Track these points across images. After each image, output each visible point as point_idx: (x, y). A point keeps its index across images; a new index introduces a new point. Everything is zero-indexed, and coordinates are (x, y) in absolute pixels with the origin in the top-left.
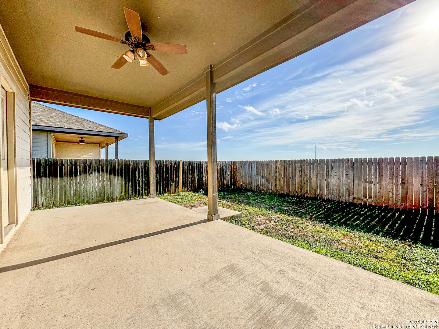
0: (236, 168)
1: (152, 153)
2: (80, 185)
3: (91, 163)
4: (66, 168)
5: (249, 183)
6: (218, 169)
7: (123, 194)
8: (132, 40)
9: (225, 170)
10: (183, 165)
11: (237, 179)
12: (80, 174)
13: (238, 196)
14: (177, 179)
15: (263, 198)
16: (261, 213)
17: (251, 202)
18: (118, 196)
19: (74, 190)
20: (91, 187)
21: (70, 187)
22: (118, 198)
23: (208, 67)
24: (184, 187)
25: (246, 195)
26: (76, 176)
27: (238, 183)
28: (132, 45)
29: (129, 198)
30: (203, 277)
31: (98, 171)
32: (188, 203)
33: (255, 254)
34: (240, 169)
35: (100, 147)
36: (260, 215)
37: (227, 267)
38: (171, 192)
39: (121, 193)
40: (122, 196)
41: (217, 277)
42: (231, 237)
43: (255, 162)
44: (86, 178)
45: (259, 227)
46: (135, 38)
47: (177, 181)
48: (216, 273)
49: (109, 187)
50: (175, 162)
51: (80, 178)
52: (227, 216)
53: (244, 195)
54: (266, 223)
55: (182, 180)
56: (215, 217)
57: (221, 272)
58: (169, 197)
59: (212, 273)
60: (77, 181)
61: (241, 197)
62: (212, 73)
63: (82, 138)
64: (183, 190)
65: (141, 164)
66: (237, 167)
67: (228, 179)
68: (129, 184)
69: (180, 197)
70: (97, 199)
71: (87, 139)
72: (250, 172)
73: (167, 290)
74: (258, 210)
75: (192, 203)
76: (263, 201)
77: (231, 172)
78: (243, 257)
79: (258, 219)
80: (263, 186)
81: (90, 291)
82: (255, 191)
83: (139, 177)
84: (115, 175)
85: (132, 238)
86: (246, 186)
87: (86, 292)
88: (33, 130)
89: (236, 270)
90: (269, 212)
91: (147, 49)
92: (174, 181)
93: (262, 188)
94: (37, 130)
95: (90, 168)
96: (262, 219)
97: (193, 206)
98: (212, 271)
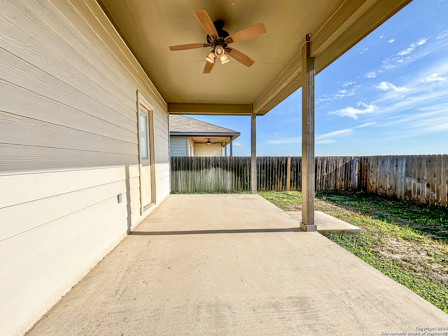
0: (369, 165)
1: (253, 150)
2: (203, 178)
3: (210, 160)
4: (195, 164)
5: (391, 187)
6: (340, 166)
7: (234, 187)
8: (212, 40)
9: (350, 168)
10: (291, 162)
11: (369, 180)
12: (203, 169)
13: (367, 204)
14: (285, 176)
15: (415, 212)
16: (403, 236)
17: (387, 216)
18: (230, 189)
19: (199, 180)
20: (210, 179)
21: (197, 178)
22: (230, 190)
23: (303, 39)
24: (292, 186)
25: (383, 204)
26: (200, 169)
27: (371, 187)
28: (213, 45)
29: (238, 192)
30: (260, 297)
31: (215, 167)
32: (293, 204)
33: (349, 297)
34: (375, 167)
35: (222, 146)
36: (399, 238)
37: (296, 298)
38: (277, 190)
39: (232, 186)
40: (233, 189)
41: (276, 306)
42: (322, 260)
43: (405, 157)
44: (207, 172)
45: (391, 255)
46: (213, 37)
47: (284, 179)
48: (277, 300)
49: (223, 181)
50: (283, 159)
51: (203, 172)
52: (334, 229)
53: (378, 203)
54: (407, 253)
55: (291, 178)
56: (310, 228)
57: (286, 301)
58: (275, 195)
59: (273, 298)
60: (201, 173)
61: (373, 206)
62: (309, 45)
63: (209, 139)
64: (291, 189)
65: (249, 160)
66: (371, 164)
67: (356, 180)
68: (238, 179)
69: (286, 196)
70: (214, 190)
71: (213, 139)
72: (393, 171)
73: (217, 296)
74: (398, 230)
75: (297, 205)
76: (413, 218)
77: (360, 171)
78: (326, 293)
79: (394, 242)
80: (419, 193)
81: (167, 268)
82: (402, 200)
83: (247, 173)
84: (227, 170)
85: (217, 231)
86: (385, 192)
87: (164, 268)
88: (170, 136)
89: (307, 307)
90: (419, 236)
91: (227, 45)
92: (281, 178)
93: (417, 197)
94: (174, 136)
95: (209, 164)
96: (401, 244)
97: (298, 209)
98: (274, 295)
